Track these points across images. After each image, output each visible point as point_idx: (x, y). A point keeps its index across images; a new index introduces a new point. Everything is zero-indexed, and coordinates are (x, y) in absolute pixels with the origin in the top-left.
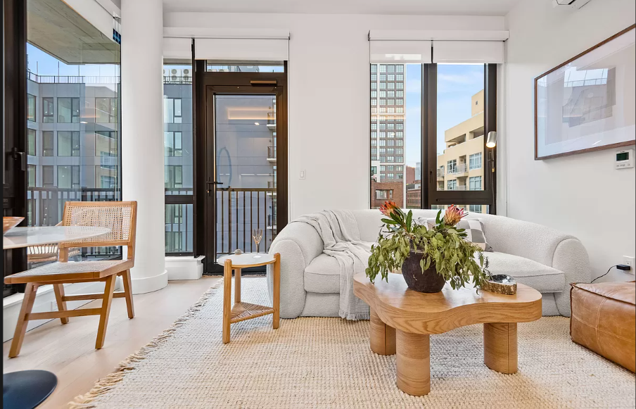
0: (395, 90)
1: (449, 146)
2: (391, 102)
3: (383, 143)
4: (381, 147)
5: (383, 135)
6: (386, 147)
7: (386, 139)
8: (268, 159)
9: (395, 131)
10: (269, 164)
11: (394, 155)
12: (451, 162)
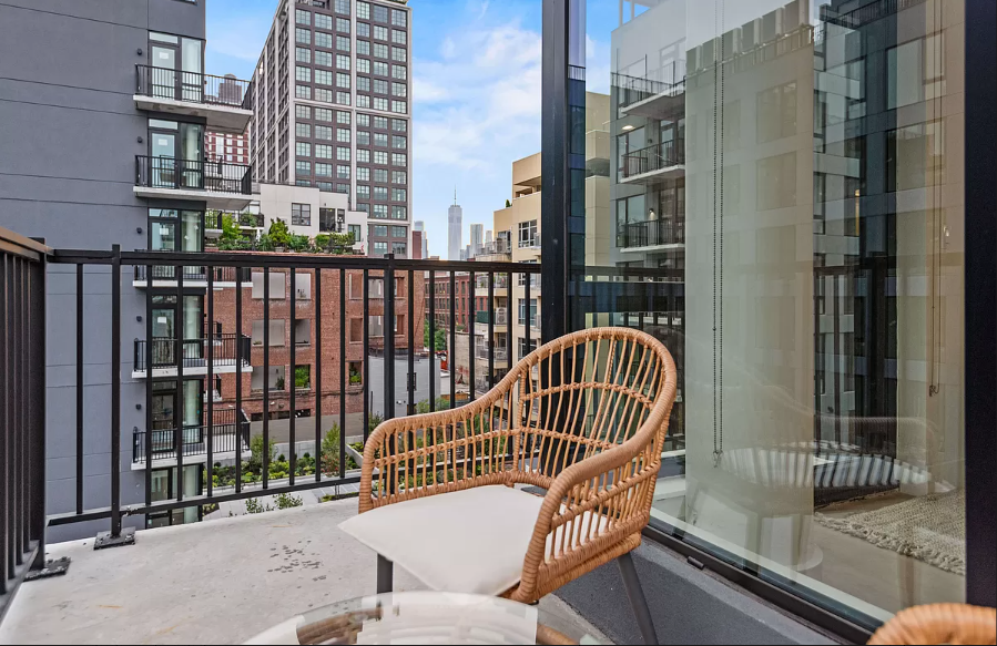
0: (389, 62)
1: (518, 193)
2: (380, 87)
3: (365, 175)
4: (359, 183)
5: (364, 156)
6: (371, 184)
7: (371, 166)
8: (136, 189)
9: (390, 151)
10: (134, 202)
11: (387, 202)
12: (525, 225)
